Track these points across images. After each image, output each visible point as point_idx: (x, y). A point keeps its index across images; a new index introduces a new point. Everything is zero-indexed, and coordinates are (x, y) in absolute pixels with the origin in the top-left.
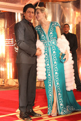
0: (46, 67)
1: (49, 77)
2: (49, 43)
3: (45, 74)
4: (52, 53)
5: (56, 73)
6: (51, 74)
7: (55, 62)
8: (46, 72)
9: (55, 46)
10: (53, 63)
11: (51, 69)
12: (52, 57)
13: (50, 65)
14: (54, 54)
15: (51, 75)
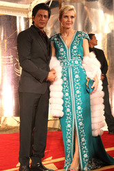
0: (63, 98)
1: (69, 113)
2: (70, 62)
3: (62, 108)
4: (74, 77)
5: (79, 108)
6: (71, 109)
7: (78, 92)
8: (63, 105)
9: (78, 67)
10: (75, 93)
11: (71, 101)
12: (74, 84)
13: (70, 95)
14: (77, 79)
15: (71, 111)
